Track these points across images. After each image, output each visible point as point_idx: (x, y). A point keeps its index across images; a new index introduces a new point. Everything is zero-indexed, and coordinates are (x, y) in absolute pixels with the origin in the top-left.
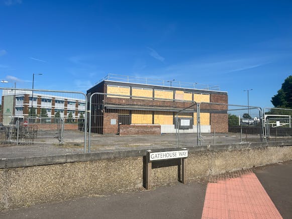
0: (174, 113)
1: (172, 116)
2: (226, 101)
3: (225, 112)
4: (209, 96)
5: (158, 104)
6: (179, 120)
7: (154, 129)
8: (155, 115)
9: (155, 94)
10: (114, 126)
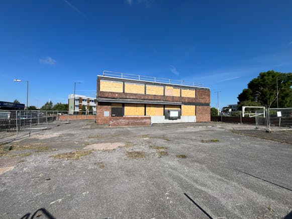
0: (164, 106)
1: (163, 108)
2: (209, 95)
3: (208, 105)
4: (194, 91)
5: (150, 97)
6: (169, 111)
7: (144, 120)
8: (146, 108)
9: (147, 89)
10: (107, 117)
